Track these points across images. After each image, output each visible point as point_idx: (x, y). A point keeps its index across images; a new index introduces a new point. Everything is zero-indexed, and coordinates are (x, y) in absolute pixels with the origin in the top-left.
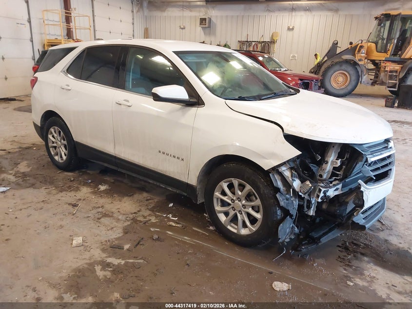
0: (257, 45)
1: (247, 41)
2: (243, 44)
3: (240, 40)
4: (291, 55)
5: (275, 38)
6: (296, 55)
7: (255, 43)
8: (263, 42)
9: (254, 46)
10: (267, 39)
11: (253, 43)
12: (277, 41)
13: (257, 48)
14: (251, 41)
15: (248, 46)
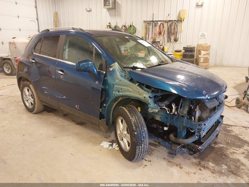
0: (163, 25)
1: (153, 21)
2: (148, 24)
3: (145, 20)
4: (200, 34)
5: (182, 17)
6: (206, 34)
7: (161, 22)
8: (170, 21)
9: (160, 25)
10: (174, 18)
11: (159, 23)
12: (185, 20)
13: (163, 27)
14: (157, 20)
15: (154, 26)
